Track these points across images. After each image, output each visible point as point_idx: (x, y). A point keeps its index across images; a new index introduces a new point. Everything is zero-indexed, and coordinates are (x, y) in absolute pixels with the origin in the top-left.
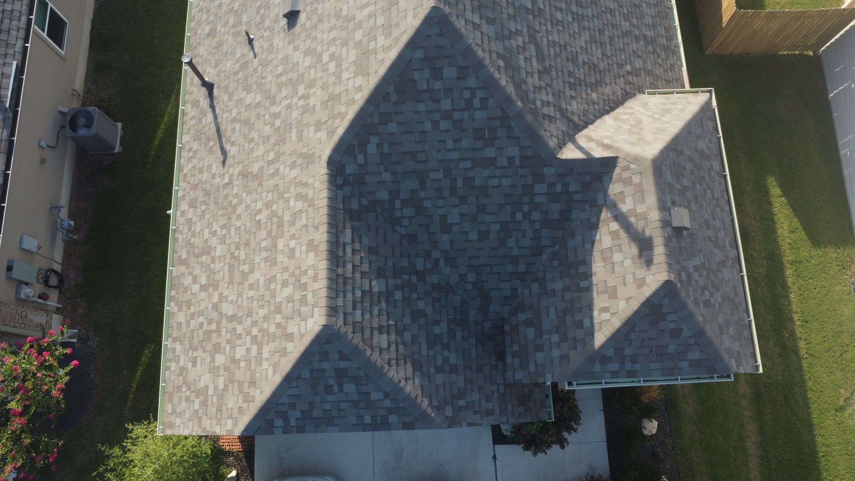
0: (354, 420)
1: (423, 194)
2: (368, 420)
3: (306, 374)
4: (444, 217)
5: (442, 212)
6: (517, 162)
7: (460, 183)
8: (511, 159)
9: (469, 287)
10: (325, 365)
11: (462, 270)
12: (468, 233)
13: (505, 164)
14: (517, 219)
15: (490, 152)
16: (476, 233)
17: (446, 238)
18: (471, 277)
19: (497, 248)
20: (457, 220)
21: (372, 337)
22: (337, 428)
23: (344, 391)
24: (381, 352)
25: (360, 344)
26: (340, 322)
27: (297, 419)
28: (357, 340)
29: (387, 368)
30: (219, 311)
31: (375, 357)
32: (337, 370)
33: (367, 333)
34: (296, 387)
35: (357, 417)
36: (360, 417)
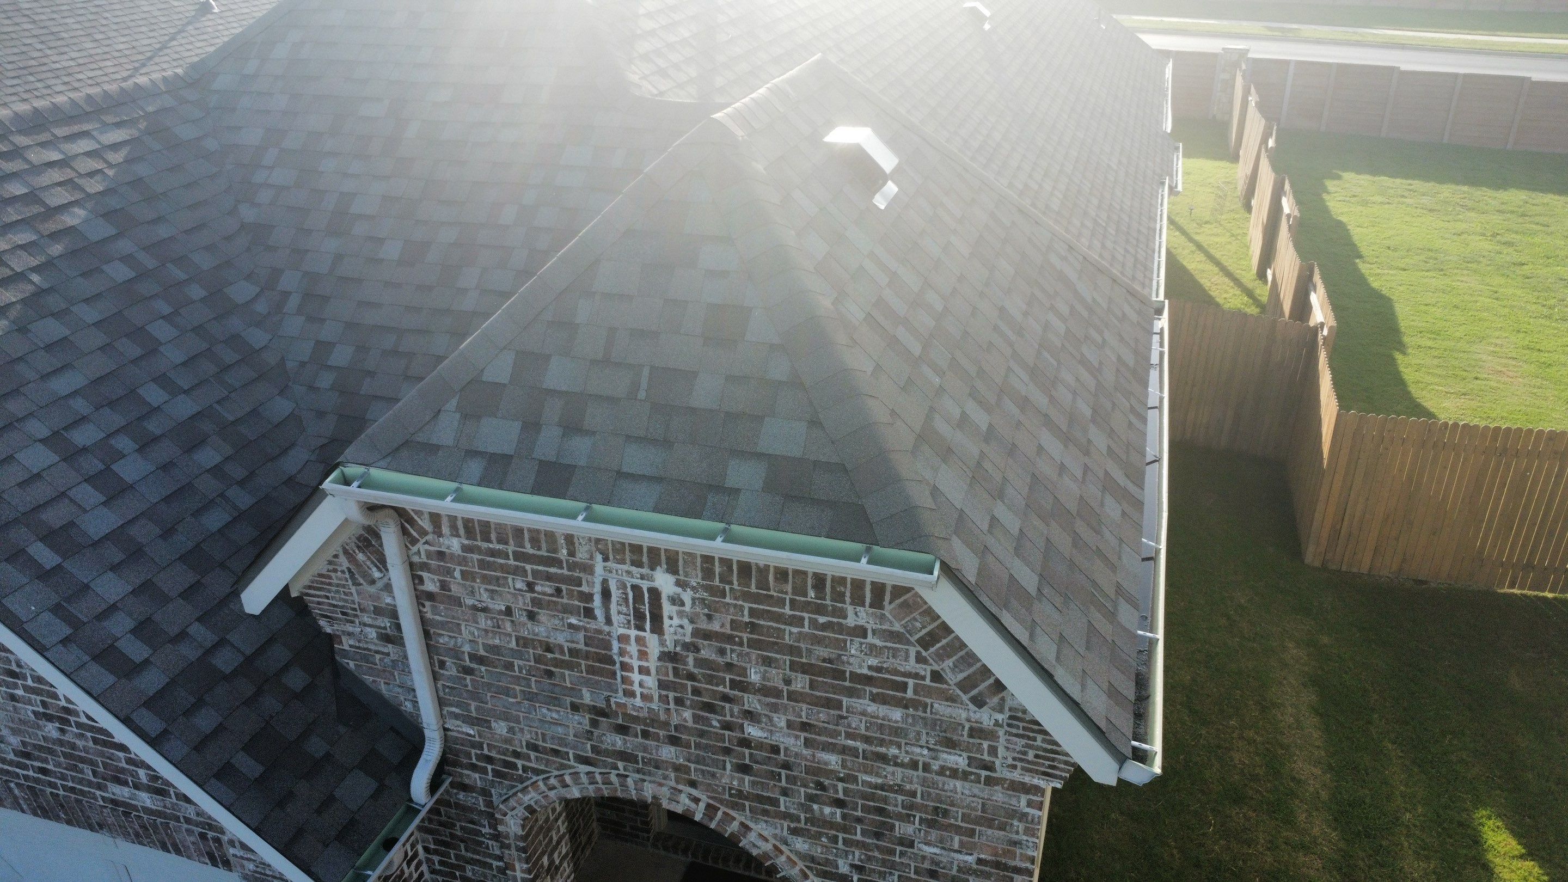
1: (327, 144)
4: (347, 198)
5: (349, 186)
9: (326, 381)
11: (330, 332)
12: (382, 241)
16: (400, 244)
17: (330, 245)
18: (341, 355)
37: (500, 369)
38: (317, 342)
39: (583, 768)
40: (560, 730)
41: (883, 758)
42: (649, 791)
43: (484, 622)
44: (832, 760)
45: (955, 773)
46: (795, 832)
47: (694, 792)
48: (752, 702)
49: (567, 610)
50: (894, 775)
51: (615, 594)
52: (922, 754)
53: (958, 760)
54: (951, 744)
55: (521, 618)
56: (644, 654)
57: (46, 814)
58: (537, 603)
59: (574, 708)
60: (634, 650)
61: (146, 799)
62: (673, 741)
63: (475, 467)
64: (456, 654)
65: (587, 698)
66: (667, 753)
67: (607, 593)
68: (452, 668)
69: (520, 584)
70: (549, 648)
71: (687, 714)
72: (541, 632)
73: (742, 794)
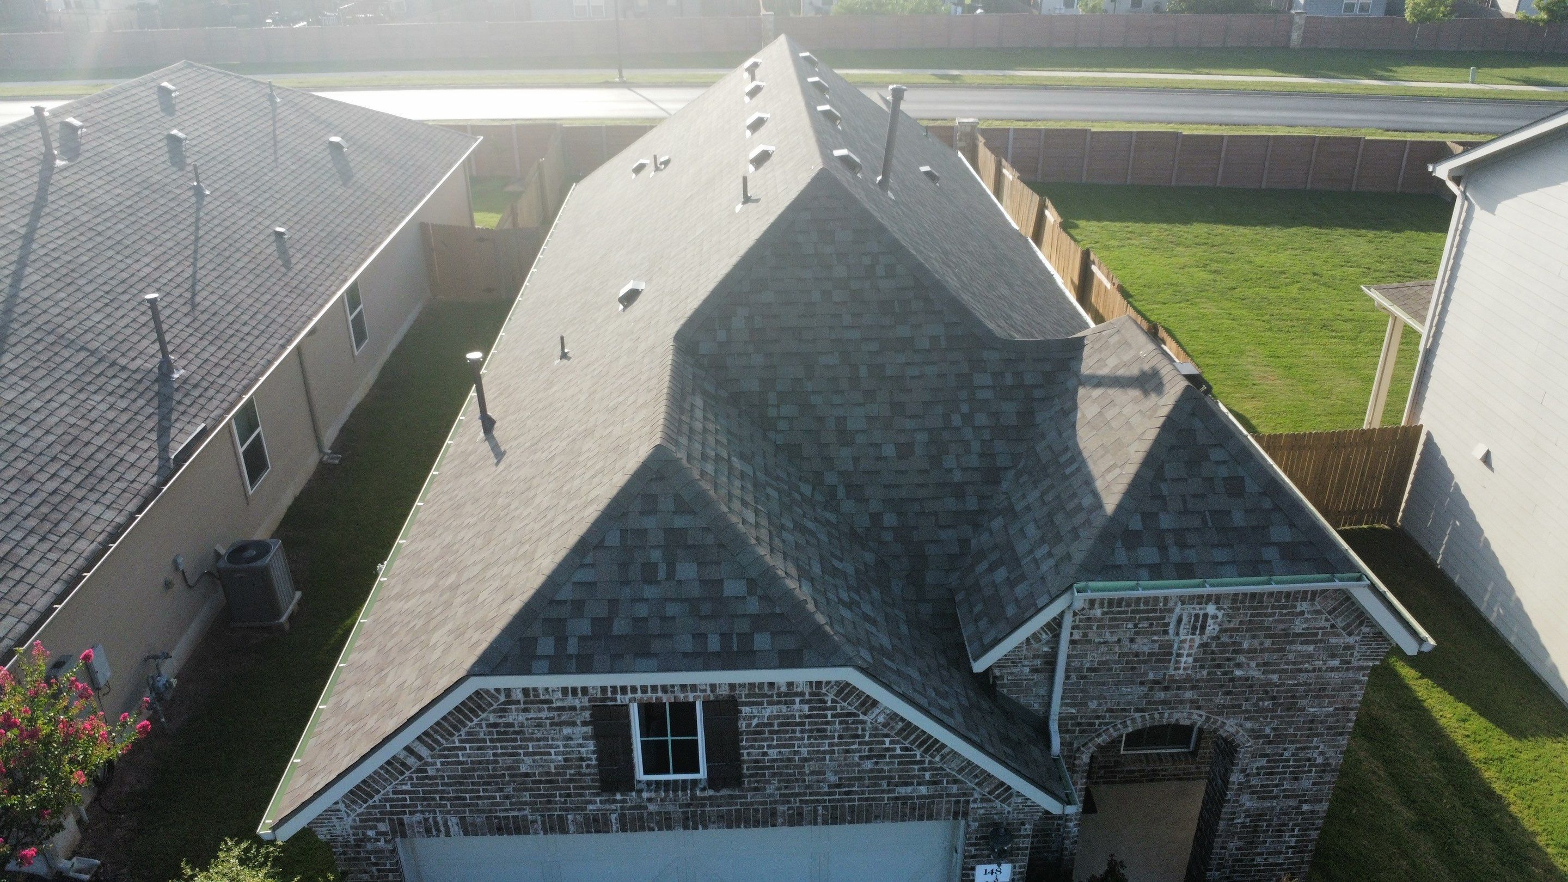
0: (686, 643)
1: (809, 386)
2: (714, 644)
3: (613, 539)
4: (841, 420)
5: (839, 412)
6: (943, 344)
7: (863, 371)
8: (934, 339)
9: (888, 537)
10: (649, 523)
11: (875, 506)
12: (879, 446)
13: (927, 345)
14: (954, 425)
15: (903, 331)
16: (892, 446)
17: (846, 452)
18: (890, 519)
19: (927, 471)
20: (862, 425)
21: (730, 499)
22: (653, 662)
23: (677, 578)
24: (744, 522)
25: (712, 493)
26: (681, 455)
27: (581, 639)
28: (706, 485)
29: (754, 542)
30: (454, 588)
31: (734, 519)
32: (670, 532)
33: (723, 492)
34: (592, 565)
35: (694, 636)
36: (700, 637)
37: (1136, 523)
38: (870, 514)
39: (1138, 715)
40: (1130, 697)
41: (1300, 671)
42: (1176, 716)
43: (1103, 649)
44: (1275, 677)
45: (1332, 669)
46: (1246, 719)
47: (1199, 712)
48: (1242, 658)
49: (1154, 633)
50: (1303, 677)
51: (1185, 619)
52: (1318, 664)
53: (1335, 663)
54: (1333, 656)
55: (1126, 642)
56: (1191, 647)
57: (835, 821)
58: (1137, 633)
59: (1142, 683)
60: (1187, 645)
61: (923, 790)
62: (1193, 688)
63: (1144, 572)
64: (1079, 669)
65: (1151, 676)
66: (1188, 695)
67: (1179, 621)
68: (1074, 678)
69: (1130, 625)
70: (1137, 655)
71: (1205, 672)
72: (1135, 647)
73: (1224, 706)
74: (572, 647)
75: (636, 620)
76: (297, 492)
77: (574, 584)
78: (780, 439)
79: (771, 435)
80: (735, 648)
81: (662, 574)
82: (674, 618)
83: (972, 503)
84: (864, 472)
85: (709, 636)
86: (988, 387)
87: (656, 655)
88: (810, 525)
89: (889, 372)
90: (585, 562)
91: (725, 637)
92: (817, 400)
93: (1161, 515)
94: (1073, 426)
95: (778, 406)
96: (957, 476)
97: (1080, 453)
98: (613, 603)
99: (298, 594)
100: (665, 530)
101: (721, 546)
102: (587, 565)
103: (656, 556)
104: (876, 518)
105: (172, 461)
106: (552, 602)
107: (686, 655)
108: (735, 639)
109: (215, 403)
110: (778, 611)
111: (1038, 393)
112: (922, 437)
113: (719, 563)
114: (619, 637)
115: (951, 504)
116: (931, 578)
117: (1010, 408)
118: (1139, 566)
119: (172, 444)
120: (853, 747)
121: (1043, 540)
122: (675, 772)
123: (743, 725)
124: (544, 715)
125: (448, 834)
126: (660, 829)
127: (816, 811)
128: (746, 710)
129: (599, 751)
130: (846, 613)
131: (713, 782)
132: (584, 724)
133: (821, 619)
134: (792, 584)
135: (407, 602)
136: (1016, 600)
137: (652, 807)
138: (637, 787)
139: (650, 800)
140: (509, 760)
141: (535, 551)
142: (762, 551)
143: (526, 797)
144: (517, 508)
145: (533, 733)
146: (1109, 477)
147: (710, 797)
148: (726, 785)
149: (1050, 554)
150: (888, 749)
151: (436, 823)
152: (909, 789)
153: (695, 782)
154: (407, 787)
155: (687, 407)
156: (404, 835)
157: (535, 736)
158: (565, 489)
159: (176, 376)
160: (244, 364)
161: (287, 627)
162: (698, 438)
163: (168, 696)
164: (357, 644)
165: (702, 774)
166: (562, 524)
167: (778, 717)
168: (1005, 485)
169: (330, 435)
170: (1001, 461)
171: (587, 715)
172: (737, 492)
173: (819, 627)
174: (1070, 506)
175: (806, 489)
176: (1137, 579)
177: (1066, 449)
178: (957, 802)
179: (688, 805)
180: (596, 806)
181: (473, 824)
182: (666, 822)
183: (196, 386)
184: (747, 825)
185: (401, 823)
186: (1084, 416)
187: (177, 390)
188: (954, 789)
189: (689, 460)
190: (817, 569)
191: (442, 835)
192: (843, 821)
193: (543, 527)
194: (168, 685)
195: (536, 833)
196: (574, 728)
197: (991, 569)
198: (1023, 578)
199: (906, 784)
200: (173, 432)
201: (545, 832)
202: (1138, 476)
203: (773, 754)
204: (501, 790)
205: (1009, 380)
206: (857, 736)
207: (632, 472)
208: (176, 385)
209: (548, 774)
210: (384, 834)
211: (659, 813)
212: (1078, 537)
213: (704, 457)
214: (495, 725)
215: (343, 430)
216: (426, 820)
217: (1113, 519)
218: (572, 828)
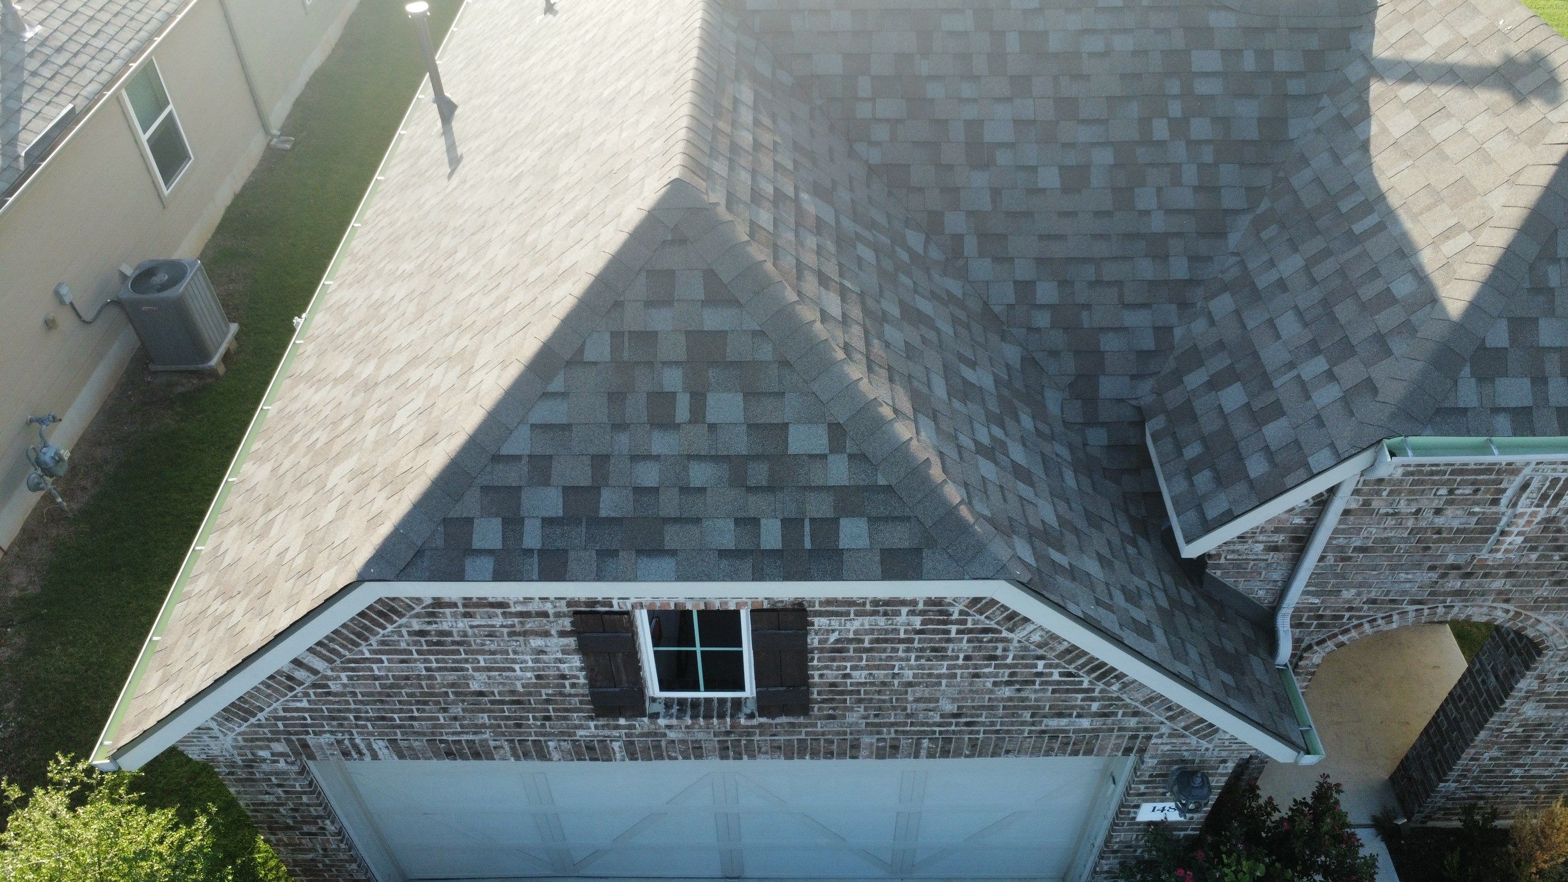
1: (924, 67)
2: (771, 536)
3: (599, 349)
5: (970, 112)
7: (1013, 44)
9: (1043, 320)
10: (661, 320)
11: (1024, 270)
12: (1034, 169)
14: (1156, 136)
16: (1055, 170)
17: (980, 179)
18: (1047, 292)
19: (1109, 214)
20: (1007, 134)
21: (800, 277)
22: (668, 564)
23: (710, 418)
24: (825, 316)
25: (769, 266)
26: (717, 197)
27: (548, 522)
28: (759, 253)
29: (840, 355)
30: (369, 386)
31: (808, 314)
32: (694, 337)
33: (788, 262)
34: (564, 395)
35: (737, 521)
36: (749, 523)
37: (1498, 336)
38: (1016, 282)
40: (1408, 585)
42: (1469, 611)
43: (1390, 522)
47: (1505, 606)
49: (1476, 503)
51: (1535, 484)
55: (1429, 514)
56: (1529, 523)
57: (945, 754)
58: (1450, 503)
59: (1433, 568)
60: (1522, 522)
61: (1085, 723)
62: (1510, 575)
63: (1503, 421)
64: (1342, 549)
65: (1450, 559)
66: (1498, 584)
67: (1525, 486)
68: (1330, 559)
69: (1443, 491)
70: (1439, 531)
71: (1534, 556)
72: (1439, 521)
73: (1546, 600)
74: (532, 537)
75: (639, 491)
76: (238, 187)
77: (534, 427)
78: (875, 156)
79: (861, 148)
80: (808, 545)
81: (682, 412)
82: (704, 489)
83: (1179, 269)
84: (1007, 214)
85: (763, 521)
86: (1214, 74)
87: (673, 553)
88: (926, 306)
89: (1055, 44)
90: (550, 389)
91: (791, 525)
92: (935, 90)
93: (1542, 323)
94: (1365, 146)
95: (873, 100)
96: (1158, 223)
97: (1382, 197)
98: (600, 462)
99: (234, 327)
100: (688, 333)
101: (785, 364)
102: (554, 395)
103: (673, 379)
104: (1025, 288)
105: (22, 160)
106: (497, 458)
107: (723, 553)
108: (807, 529)
109: (89, 74)
110: (882, 481)
111: (1294, 86)
112: (1104, 157)
113: (781, 394)
114: (611, 521)
115: (1147, 269)
116: (1108, 387)
117: (1248, 110)
118: (1496, 410)
119: (23, 136)
120: (986, 670)
121: (1314, 348)
122: (707, 689)
123: (813, 640)
124: (498, 621)
125: (375, 756)
126: (686, 757)
127: (918, 744)
128: (820, 622)
129: (589, 669)
130: (987, 469)
131: (765, 706)
132: (562, 634)
133: (953, 494)
134: (904, 431)
135: (317, 391)
136: (1267, 448)
137: (672, 735)
138: (650, 708)
139: (669, 727)
140: (452, 677)
141: (475, 353)
142: (855, 371)
143: (484, 718)
144: (463, 260)
145: (483, 645)
146: (1449, 248)
147: (761, 725)
148: (786, 710)
149: (1330, 376)
150: (1040, 674)
151: (355, 746)
152: (1063, 722)
153: (737, 703)
154: (304, 704)
155: (727, 103)
156: (311, 757)
157: (486, 648)
158: (529, 239)
159: (29, 34)
160: (132, 19)
161: (221, 370)
162: (744, 161)
163: (62, 471)
164: (254, 448)
165: (750, 690)
166: (520, 308)
167: (872, 631)
168: (1234, 240)
169: (279, 112)
170: (1229, 200)
171: (566, 623)
172: (810, 259)
173: (952, 511)
174: (1368, 292)
175: (915, 240)
176: (1490, 432)
177: (1353, 187)
178: (1134, 737)
179: (728, 733)
180: (590, 730)
181: (410, 748)
182: (696, 751)
183: (59, 50)
184: (815, 755)
185: (305, 745)
186: (1384, 130)
187: (31, 55)
188: (1132, 722)
189: (729, 207)
190: (940, 389)
191: (368, 758)
192: (958, 754)
193: (493, 306)
194: (58, 460)
195: (504, 758)
196: (547, 639)
197: (1214, 384)
198: (1277, 410)
199: (1060, 715)
200: (25, 116)
201: (517, 758)
202: (1510, 254)
203: (860, 676)
204: (445, 710)
205: (1249, 63)
206: (994, 658)
207: (630, 228)
208: (29, 49)
209: (513, 692)
210: (281, 754)
211: (683, 742)
212: (1388, 353)
213: (756, 197)
214: (422, 633)
215: (297, 103)
216: (339, 742)
217: (1460, 327)
218: (555, 755)
